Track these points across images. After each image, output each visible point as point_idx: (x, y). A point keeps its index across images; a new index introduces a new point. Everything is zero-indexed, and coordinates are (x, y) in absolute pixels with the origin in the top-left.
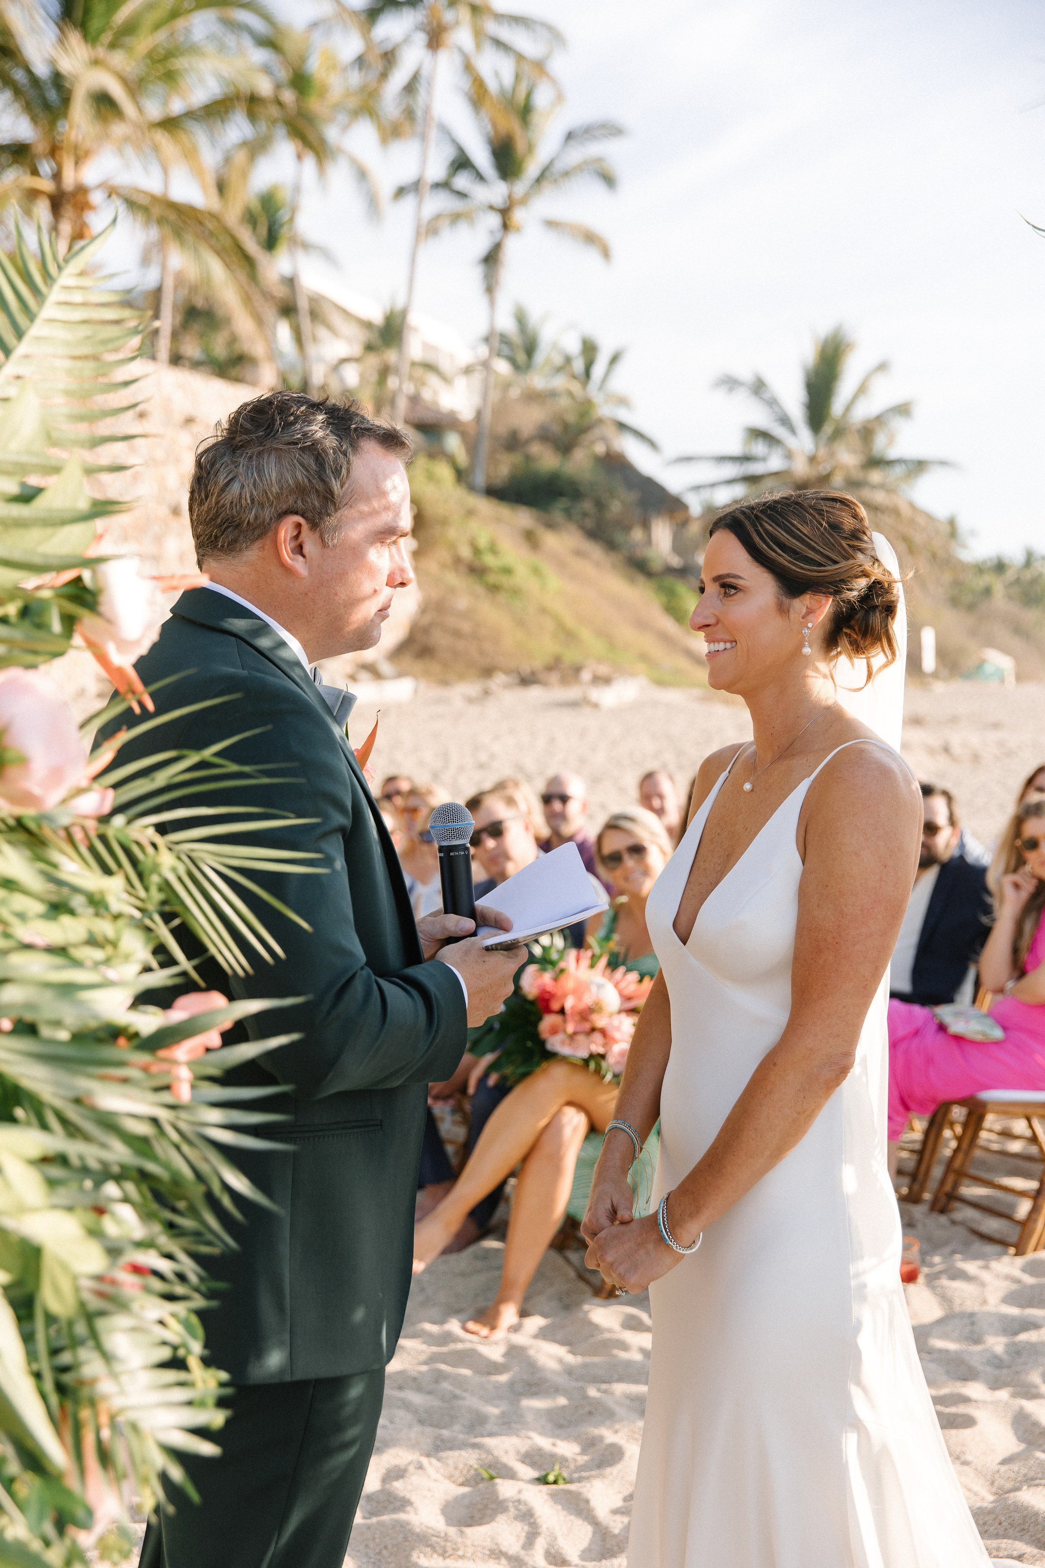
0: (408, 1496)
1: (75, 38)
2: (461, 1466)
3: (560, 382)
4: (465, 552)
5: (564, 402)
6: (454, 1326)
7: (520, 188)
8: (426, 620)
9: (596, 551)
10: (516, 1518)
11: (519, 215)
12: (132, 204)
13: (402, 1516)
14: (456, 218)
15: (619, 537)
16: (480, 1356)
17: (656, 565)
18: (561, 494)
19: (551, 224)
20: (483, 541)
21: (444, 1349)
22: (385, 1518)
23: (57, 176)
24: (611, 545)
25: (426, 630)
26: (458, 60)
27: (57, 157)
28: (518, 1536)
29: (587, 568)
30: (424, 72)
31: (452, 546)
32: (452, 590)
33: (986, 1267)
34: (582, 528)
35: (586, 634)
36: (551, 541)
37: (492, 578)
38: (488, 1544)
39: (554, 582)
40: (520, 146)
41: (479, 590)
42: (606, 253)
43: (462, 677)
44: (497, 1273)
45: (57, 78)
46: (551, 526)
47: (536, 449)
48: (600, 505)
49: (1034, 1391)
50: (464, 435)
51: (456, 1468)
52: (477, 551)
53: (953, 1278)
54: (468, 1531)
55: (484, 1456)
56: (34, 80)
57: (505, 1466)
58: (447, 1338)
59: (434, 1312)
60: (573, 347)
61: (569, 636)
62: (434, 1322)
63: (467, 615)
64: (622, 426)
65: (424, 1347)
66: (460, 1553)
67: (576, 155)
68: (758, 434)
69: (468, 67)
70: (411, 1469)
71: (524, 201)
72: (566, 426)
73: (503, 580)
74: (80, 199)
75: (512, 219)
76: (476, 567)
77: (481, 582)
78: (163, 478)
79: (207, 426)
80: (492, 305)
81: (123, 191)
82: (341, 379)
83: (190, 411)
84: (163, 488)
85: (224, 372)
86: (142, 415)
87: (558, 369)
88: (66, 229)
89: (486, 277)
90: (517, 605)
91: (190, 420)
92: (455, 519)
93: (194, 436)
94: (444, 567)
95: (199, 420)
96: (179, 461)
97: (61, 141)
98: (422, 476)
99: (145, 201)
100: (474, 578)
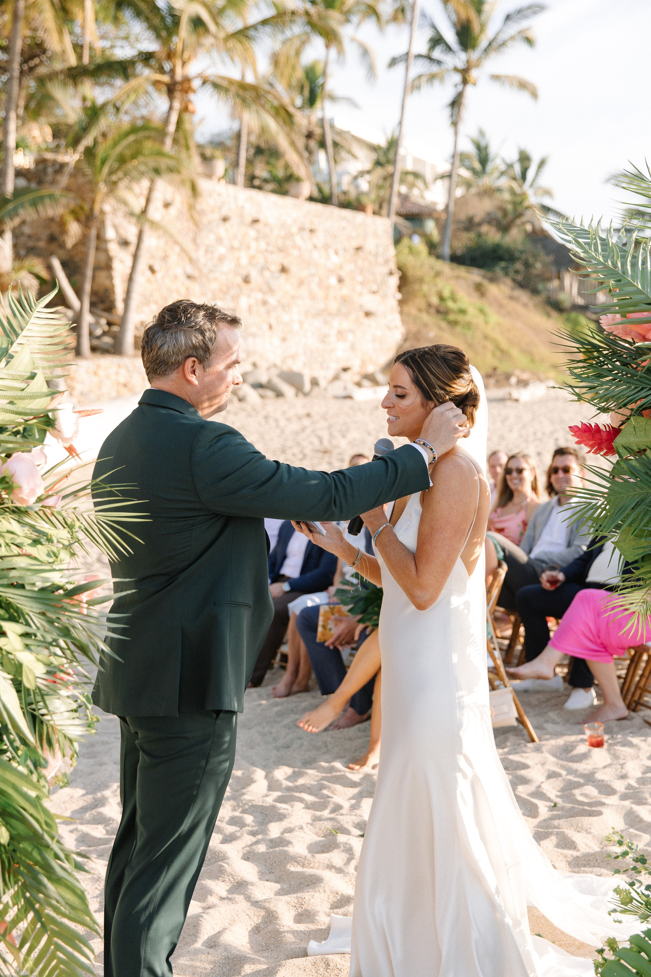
0: (290, 840)
2: (323, 828)
3: (504, 182)
4: (435, 300)
5: (507, 196)
6: (338, 765)
7: (475, 55)
8: (407, 345)
9: (524, 296)
10: (343, 851)
11: (474, 74)
12: (216, 86)
13: (286, 848)
14: (432, 77)
15: (540, 286)
16: (347, 778)
17: (567, 304)
18: (501, 259)
19: (496, 78)
20: (446, 293)
21: (329, 775)
22: (277, 849)
23: (172, 72)
24: (535, 292)
27: (172, 59)
28: (343, 860)
29: (518, 308)
31: (425, 296)
32: (426, 325)
33: (645, 741)
34: (514, 280)
35: (515, 352)
36: (493, 290)
37: (451, 317)
38: (327, 862)
39: (494, 317)
40: (476, 27)
41: (444, 324)
42: (534, 95)
44: (368, 739)
45: (171, 11)
46: (493, 280)
47: (485, 229)
48: (527, 265)
49: (644, 801)
50: (437, 221)
51: (320, 829)
52: (442, 298)
53: (624, 745)
54: (317, 856)
55: (335, 824)
57: (346, 829)
58: (332, 769)
59: (327, 757)
60: (513, 156)
61: (504, 353)
62: (326, 762)
64: (546, 209)
65: (318, 774)
66: (312, 866)
67: (513, 29)
70: (297, 829)
71: (478, 65)
72: (505, 213)
73: (460, 318)
74: (186, 85)
75: (469, 76)
76: (442, 309)
77: (445, 319)
78: (238, 259)
79: (266, 225)
80: (456, 134)
81: (212, 78)
82: (357, 187)
83: (255, 216)
84: (238, 265)
85: (281, 187)
86: (225, 219)
87: (502, 173)
88: (177, 105)
89: (452, 115)
90: (469, 334)
91: (256, 221)
92: (428, 279)
93: (258, 231)
94: (420, 310)
95: (261, 221)
96: (248, 247)
97: (174, 49)
98: (406, 251)
99: (225, 84)
100: (440, 317)
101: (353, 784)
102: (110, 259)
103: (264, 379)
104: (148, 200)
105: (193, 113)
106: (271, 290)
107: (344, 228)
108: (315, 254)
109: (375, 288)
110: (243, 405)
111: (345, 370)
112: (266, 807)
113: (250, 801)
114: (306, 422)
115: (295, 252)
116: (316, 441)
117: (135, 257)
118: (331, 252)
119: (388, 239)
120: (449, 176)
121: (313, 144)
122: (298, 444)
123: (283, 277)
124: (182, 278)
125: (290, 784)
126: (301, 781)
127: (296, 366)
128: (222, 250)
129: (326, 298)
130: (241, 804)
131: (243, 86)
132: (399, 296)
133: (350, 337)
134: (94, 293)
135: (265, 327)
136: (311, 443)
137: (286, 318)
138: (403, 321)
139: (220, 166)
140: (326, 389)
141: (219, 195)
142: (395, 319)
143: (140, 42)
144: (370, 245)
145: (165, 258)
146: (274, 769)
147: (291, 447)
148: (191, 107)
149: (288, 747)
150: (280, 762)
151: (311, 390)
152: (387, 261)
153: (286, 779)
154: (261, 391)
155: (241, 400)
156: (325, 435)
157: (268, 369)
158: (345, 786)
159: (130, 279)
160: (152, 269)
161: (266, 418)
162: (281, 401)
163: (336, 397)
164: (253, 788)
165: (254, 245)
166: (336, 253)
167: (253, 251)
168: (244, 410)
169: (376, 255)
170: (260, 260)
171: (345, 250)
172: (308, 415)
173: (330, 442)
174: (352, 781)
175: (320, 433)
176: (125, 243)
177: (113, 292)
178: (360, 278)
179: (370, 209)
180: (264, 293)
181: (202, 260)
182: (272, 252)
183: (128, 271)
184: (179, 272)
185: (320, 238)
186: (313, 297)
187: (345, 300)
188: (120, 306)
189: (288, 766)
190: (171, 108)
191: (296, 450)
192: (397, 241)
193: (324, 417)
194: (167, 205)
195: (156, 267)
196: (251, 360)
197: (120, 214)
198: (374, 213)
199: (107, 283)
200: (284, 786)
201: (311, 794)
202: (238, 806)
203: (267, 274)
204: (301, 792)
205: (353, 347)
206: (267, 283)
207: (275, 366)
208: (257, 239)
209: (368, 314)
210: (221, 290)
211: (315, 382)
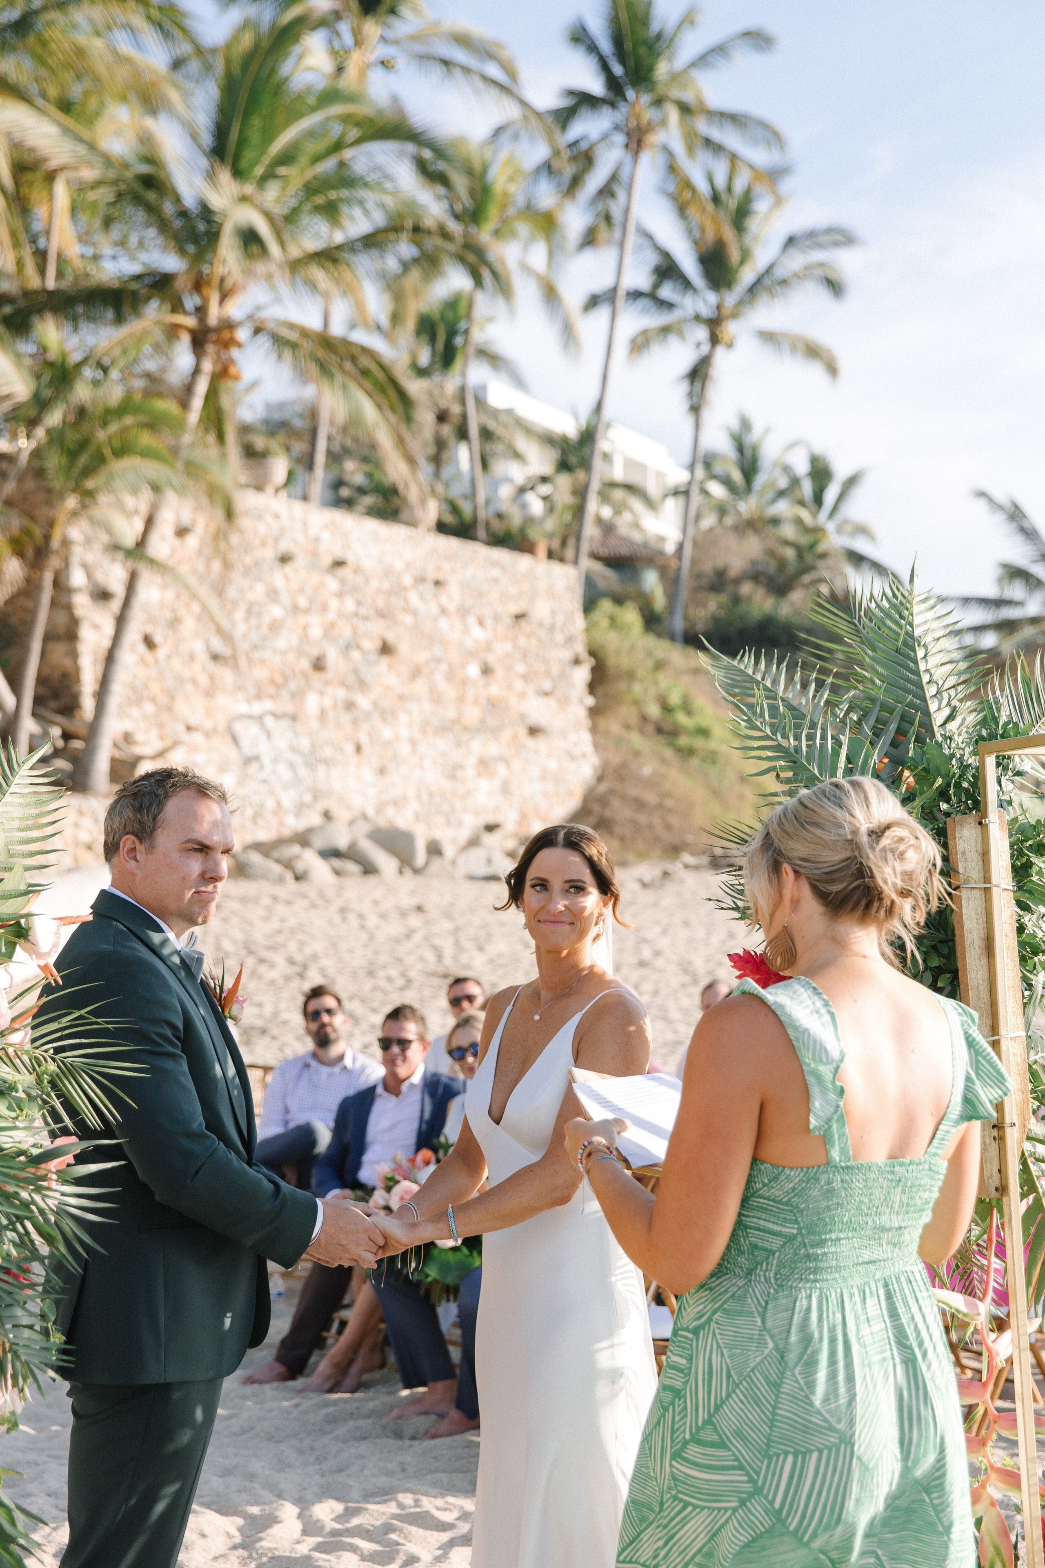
1: (225, 176)
3: (784, 508)
4: (654, 710)
5: (788, 532)
7: (730, 299)
8: (603, 788)
11: (731, 328)
12: (279, 341)
14: (665, 330)
19: (768, 337)
20: (675, 699)
23: (201, 311)
25: (603, 801)
26: (661, 160)
27: (204, 292)
30: (624, 174)
31: (637, 703)
32: (637, 754)
37: (683, 741)
40: (734, 253)
41: (669, 753)
42: (832, 369)
43: (642, 856)
45: (206, 212)
47: (746, 588)
50: (663, 571)
52: (666, 708)
56: (184, 214)
60: (802, 467)
63: (650, 783)
64: (857, 559)
67: (796, 261)
68: (1015, 573)
69: (672, 168)
71: (735, 315)
72: (782, 563)
73: (698, 743)
74: (226, 335)
75: (721, 332)
76: (667, 727)
77: (671, 744)
78: (305, 628)
79: (357, 570)
80: (697, 426)
81: (271, 325)
82: (524, 506)
83: (339, 554)
84: (305, 637)
85: (388, 501)
86: (284, 559)
87: (781, 494)
88: (208, 366)
89: (690, 394)
90: (713, 772)
91: (339, 564)
92: (641, 673)
93: (343, 582)
94: (627, 727)
95: (349, 564)
96: (325, 608)
97: (208, 275)
98: (605, 623)
99: (293, 336)
100: (662, 739)
101: (443, 1527)
102: (74, 622)
103: (342, 842)
104: (149, 522)
105: (237, 378)
106: (362, 685)
107: (496, 580)
108: (443, 623)
109: (547, 685)
110: (303, 887)
111: (490, 828)
112: (295, 1559)
113: (270, 1549)
114: (415, 921)
115: (408, 619)
116: (431, 957)
117: (121, 621)
118: (472, 620)
119: (573, 603)
120: (686, 493)
121: (447, 430)
122: (399, 960)
123: (385, 661)
124: (202, 657)
125: (338, 1526)
126: (355, 1521)
127: (403, 820)
128: (277, 611)
129: (461, 700)
130: (255, 1555)
131: (325, 341)
132: (590, 701)
133: (502, 770)
134: (41, 680)
135: (350, 748)
136: (422, 959)
137: (387, 733)
138: (596, 745)
139: (279, 467)
140: (454, 863)
141: (276, 516)
142: (583, 740)
143: (147, 251)
144: (541, 610)
145: (174, 622)
146: (313, 1503)
147: (384, 967)
148: (233, 370)
149: (340, 1471)
150: (326, 1493)
151: (427, 863)
152: (570, 640)
153: (332, 1520)
154: (337, 863)
155: (297, 878)
156: (447, 946)
157: (352, 823)
158: (427, 1528)
159: (110, 659)
160: (149, 642)
161: (343, 911)
162: (372, 880)
163: (472, 878)
164: (276, 1530)
165: (334, 604)
166: (481, 623)
167: (331, 615)
168: (304, 896)
169: (552, 629)
170: (345, 631)
171: (497, 618)
172: (419, 909)
173: (455, 958)
174: (439, 1521)
175: (438, 942)
176: (102, 595)
177: (78, 680)
178: (521, 668)
179: (542, 550)
180: (348, 688)
181: (241, 628)
182: (366, 618)
183: (107, 643)
184: (198, 647)
185: (452, 596)
186: (436, 698)
187: (493, 705)
188: (88, 704)
189: (337, 1499)
190: (197, 371)
191: (393, 972)
192: (589, 606)
193: (448, 915)
194: (182, 532)
195: (158, 639)
196: (321, 806)
197: (97, 546)
198: (551, 555)
199: (67, 663)
200: (328, 1529)
201: (370, 1540)
202: (250, 1557)
203: (356, 655)
204: (353, 1537)
205: (505, 789)
206: (356, 671)
207: (365, 817)
208: (340, 595)
209: (533, 731)
210: (272, 681)
211: (434, 850)
